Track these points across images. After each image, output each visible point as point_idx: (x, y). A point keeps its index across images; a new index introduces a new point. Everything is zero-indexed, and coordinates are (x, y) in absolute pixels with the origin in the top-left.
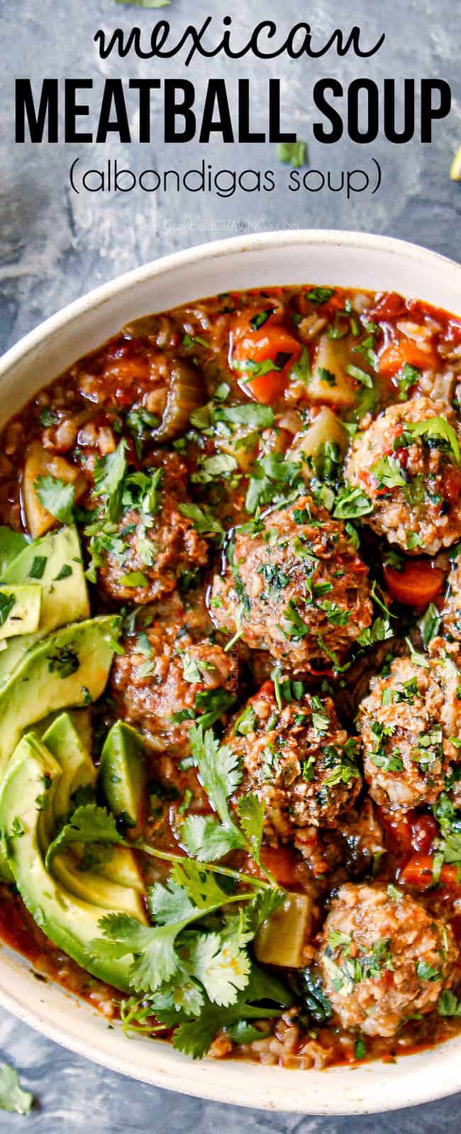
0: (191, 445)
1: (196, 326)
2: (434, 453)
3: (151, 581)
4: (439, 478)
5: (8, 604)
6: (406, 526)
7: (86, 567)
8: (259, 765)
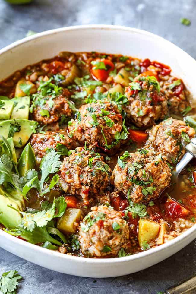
0: (73, 89)
1: (83, 59)
2: (152, 86)
3: (51, 115)
4: (152, 93)
5: (2, 104)
6: (138, 107)
7: (30, 106)
8: (74, 160)
